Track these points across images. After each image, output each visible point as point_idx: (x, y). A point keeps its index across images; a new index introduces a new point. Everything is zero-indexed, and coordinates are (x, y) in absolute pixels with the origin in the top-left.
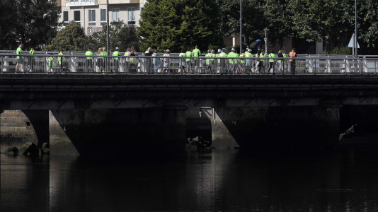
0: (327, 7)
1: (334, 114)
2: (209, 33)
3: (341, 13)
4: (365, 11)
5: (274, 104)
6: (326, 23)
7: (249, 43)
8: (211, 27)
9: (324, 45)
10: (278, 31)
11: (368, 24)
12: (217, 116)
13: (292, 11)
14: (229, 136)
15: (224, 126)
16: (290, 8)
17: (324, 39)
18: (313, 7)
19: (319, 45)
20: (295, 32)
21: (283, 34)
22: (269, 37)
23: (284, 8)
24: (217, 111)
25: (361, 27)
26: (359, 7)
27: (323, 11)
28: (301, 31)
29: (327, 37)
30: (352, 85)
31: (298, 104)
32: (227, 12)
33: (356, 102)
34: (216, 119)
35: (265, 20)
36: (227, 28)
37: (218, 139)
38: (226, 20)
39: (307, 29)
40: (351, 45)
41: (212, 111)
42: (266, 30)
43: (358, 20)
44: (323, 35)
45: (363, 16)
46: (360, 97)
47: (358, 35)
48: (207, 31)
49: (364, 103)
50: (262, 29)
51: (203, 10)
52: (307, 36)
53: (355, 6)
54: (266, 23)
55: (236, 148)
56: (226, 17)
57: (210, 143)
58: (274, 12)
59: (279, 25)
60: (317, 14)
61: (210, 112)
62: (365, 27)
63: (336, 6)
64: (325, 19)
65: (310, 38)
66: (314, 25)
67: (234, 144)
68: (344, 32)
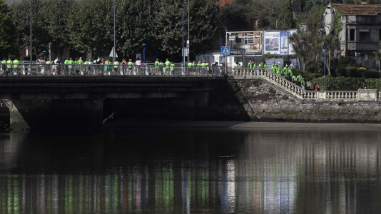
0: (95, 28)
1: (99, 104)
2: (10, 46)
3: (105, 32)
4: (122, 31)
5: (56, 98)
6: (94, 39)
7: (38, 53)
8: (10, 42)
9: (92, 55)
10: (59, 45)
12: (14, 106)
13: (69, 30)
14: (23, 121)
15: (19, 113)
16: (68, 28)
17: (93, 51)
18: (85, 28)
19: (89, 55)
20: (72, 45)
21: (63, 48)
22: (52, 49)
23: (64, 28)
24: (14, 102)
25: (119, 42)
26: (117, 28)
27: (91, 30)
28: (76, 44)
29: (94, 49)
30: (112, 84)
31: (73, 97)
32: (22, 31)
33: (115, 96)
34: (13, 108)
35: (50, 37)
36: (22, 43)
37: (15, 123)
38: (21, 36)
39: (80, 44)
40: (111, 55)
41: (10, 103)
42: (50, 44)
43: (117, 38)
44: (92, 48)
45: (120, 35)
46: (118, 93)
47: (116, 48)
48: (7, 44)
49: (121, 97)
50: (47, 43)
51: (4, 29)
52: (80, 49)
53: (114, 27)
54: (50, 39)
55: (28, 129)
56: (21, 35)
57: (9, 126)
58: (56, 31)
59: (60, 40)
60: (87, 32)
61: (9, 103)
62: (122, 42)
63: (101, 27)
64: (93, 36)
65: (82, 50)
66: (85, 41)
67: (26, 126)
68: (107, 46)
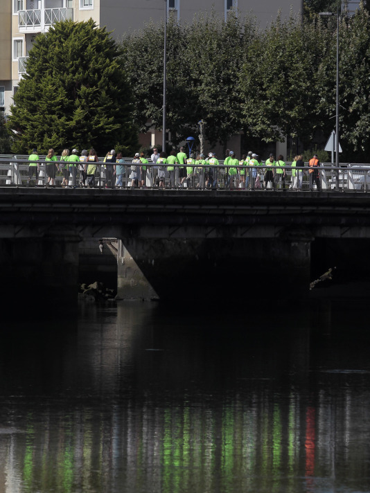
0: (294, 90)
1: (303, 250)
2: (117, 126)
3: (316, 99)
4: (351, 97)
5: (213, 235)
6: (293, 114)
7: (176, 142)
8: (119, 118)
9: (289, 146)
10: (219, 124)
11: (356, 116)
12: (126, 251)
13: (242, 96)
14: (144, 283)
15: (136, 267)
16: (238, 91)
17: (289, 137)
18: (273, 90)
19: (282, 147)
20: (246, 126)
21: (228, 130)
22: (206, 133)
23: (230, 91)
24: (126, 244)
25: (345, 121)
26: (341, 91)
27: (288, 97)
28: (255, 124)
29: (293, 135)
30: (330, 208)
31: (248, 235)
32: (144, 96)
33: (335, 233)
34: (124, 256)
35: (200, 108)
36: (142, 120)
37: (127, 287)
38: (142, 107)
39: (263, 123)
40: (329, 147)
41: (118, 244)
42: (202, 123)
43: (341, 111)
44: (288, 132)
45: (348, 105)
46: (342, 226)
47: (340, 133)
48: (114, 123)
49: (348, 235)
50: (195, 121)
51: (108, 92)
52: (263, 133)
53: (336, 90)
54: (201, 113)
55: (153, 300)
56: (142, 103)
57: (115, 293)
58: (214, 96)
59: (221, 116)
60: (278, 100)
61: (116, 245)
62: (350, 120)
63: (308, 88)
64: (291, 107)
65: (268, 136)
66: (274, 117)
67: (151, 293)
68: (319, 127)
